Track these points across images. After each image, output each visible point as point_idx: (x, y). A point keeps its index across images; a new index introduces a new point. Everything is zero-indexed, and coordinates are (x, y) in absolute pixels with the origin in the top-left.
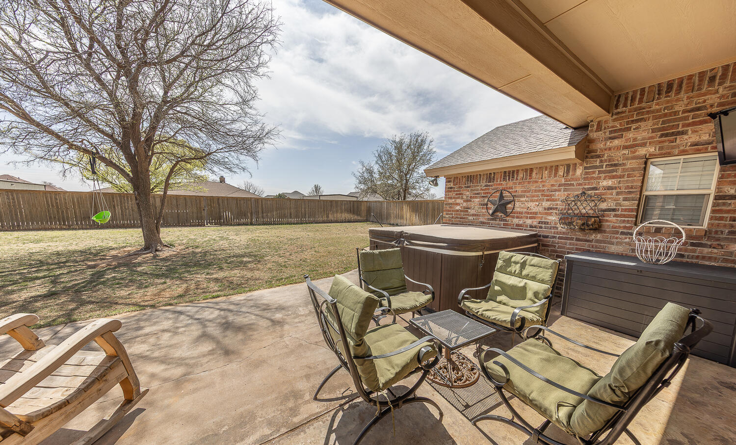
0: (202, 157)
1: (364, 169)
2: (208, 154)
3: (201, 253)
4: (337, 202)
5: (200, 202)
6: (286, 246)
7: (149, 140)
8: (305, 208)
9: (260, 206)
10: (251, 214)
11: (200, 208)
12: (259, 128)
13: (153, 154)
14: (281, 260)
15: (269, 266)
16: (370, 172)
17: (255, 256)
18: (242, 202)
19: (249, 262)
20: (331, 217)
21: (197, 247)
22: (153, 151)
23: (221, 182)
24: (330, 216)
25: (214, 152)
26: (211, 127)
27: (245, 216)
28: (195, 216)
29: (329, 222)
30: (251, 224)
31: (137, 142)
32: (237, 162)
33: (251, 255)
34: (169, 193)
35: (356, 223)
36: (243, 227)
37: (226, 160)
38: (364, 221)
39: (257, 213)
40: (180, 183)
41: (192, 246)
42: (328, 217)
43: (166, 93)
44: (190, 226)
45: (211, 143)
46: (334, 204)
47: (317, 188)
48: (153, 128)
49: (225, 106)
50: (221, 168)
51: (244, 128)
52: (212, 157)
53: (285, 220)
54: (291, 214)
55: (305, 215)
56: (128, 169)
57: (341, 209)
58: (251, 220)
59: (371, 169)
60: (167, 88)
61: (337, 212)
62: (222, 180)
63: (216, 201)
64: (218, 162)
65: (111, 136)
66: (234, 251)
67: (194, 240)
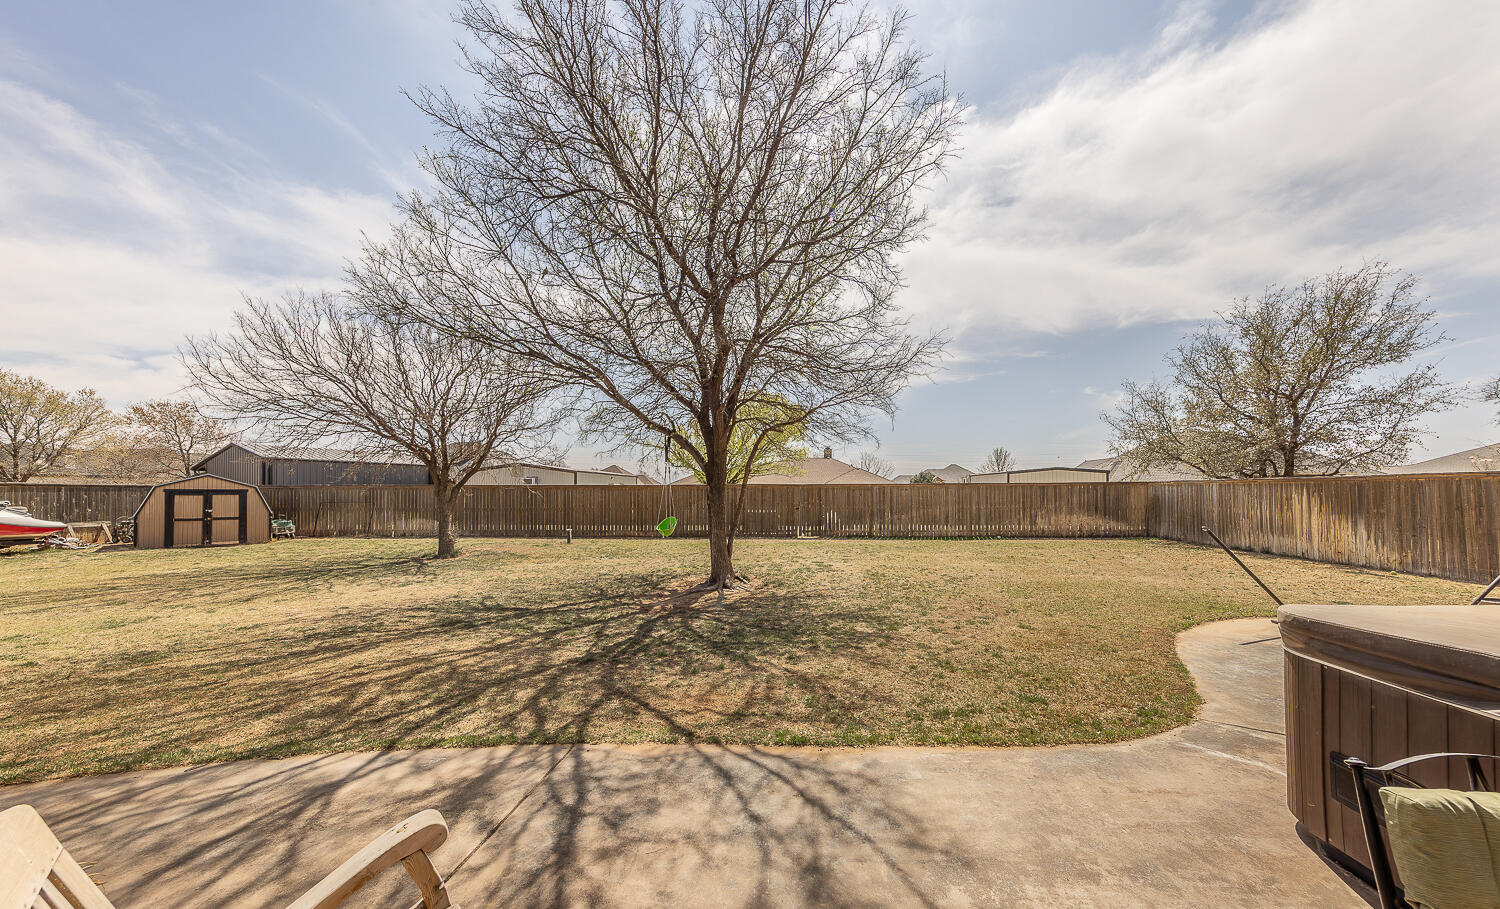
0: (800, 418)
1: (1137, 400)
2: (810, 412)
3: (785, 598)
4: (1056, 486)
5: (793, 494)
6: (944, 598)
7: (732, 400)
8: (978, 504)
9: (888, 502)
10: (872, 515)
11: (793, 505)
12: (898, 348)
13: (734, 424)
14: (937, 642)
15: (910, 655)
16: (1157, 407)
17: (880, 620)
18: (857, 492)
19: (867, 637)
20: (1042, 524)
21: (781, 585)
22: (735, 418)
23: (825, 457)
24: (1039, 520)
25: (820, 407)
26: (817, 363)
27: (860, 520)
28: (784, 518)
29: (1038, 537)
30: (871, 536)
31: (717, 406)
32: (854, 420)
33: (870, 617)
34: (750, 482)
35: (1116, 542)
36: (856, 542)
37: (837, 419)
38: (1138, 536)
39: (882, 513)
40: (770, 463)
41: (774, 582)
42: (1033, 522)
43: (759, 321)
44: (776, 537)
45: (815, 391)
46: (1051, 492)
47: (1000, 457)
48: (738, 381)
49: (841, 323)
50: (827, 435)
51: (871, 352)
52: (814, 416)
53: (936, 529)
54: (947, 517)
55: (979, 519)
56: (703, 451)
57: (1069, 503)
58: (871, 527)
59: (1160, 399)
60: (761, 313)
61: (1058, 511)
62: (828, 453)
63: (816, 492)
64: (822, 425)
65: (689, 404)
66: (840, 600)
67: (778, 567)
